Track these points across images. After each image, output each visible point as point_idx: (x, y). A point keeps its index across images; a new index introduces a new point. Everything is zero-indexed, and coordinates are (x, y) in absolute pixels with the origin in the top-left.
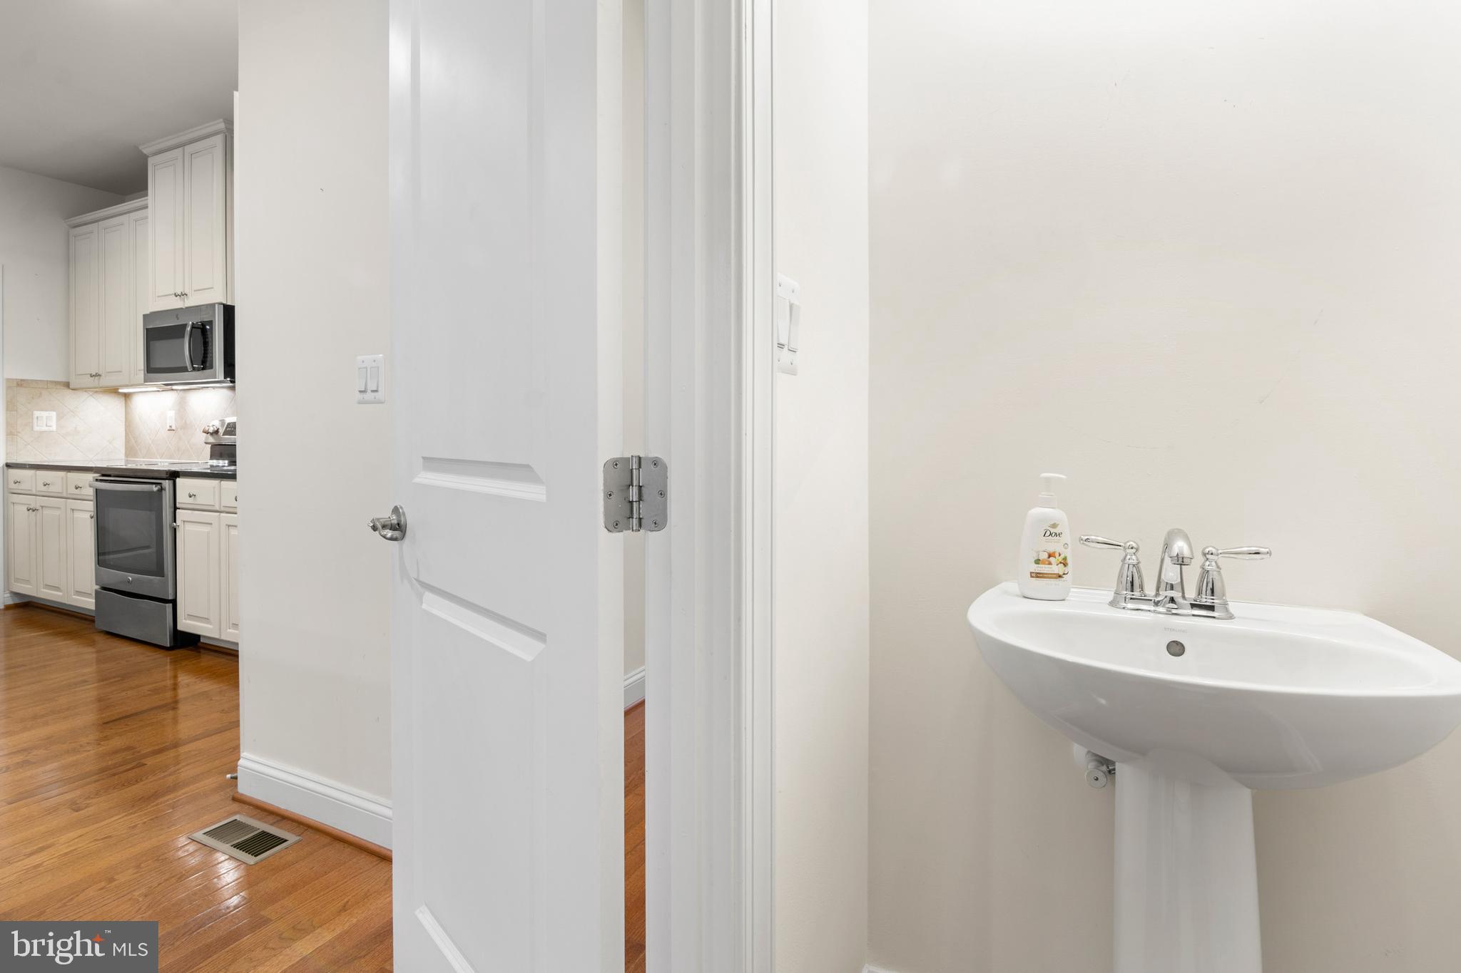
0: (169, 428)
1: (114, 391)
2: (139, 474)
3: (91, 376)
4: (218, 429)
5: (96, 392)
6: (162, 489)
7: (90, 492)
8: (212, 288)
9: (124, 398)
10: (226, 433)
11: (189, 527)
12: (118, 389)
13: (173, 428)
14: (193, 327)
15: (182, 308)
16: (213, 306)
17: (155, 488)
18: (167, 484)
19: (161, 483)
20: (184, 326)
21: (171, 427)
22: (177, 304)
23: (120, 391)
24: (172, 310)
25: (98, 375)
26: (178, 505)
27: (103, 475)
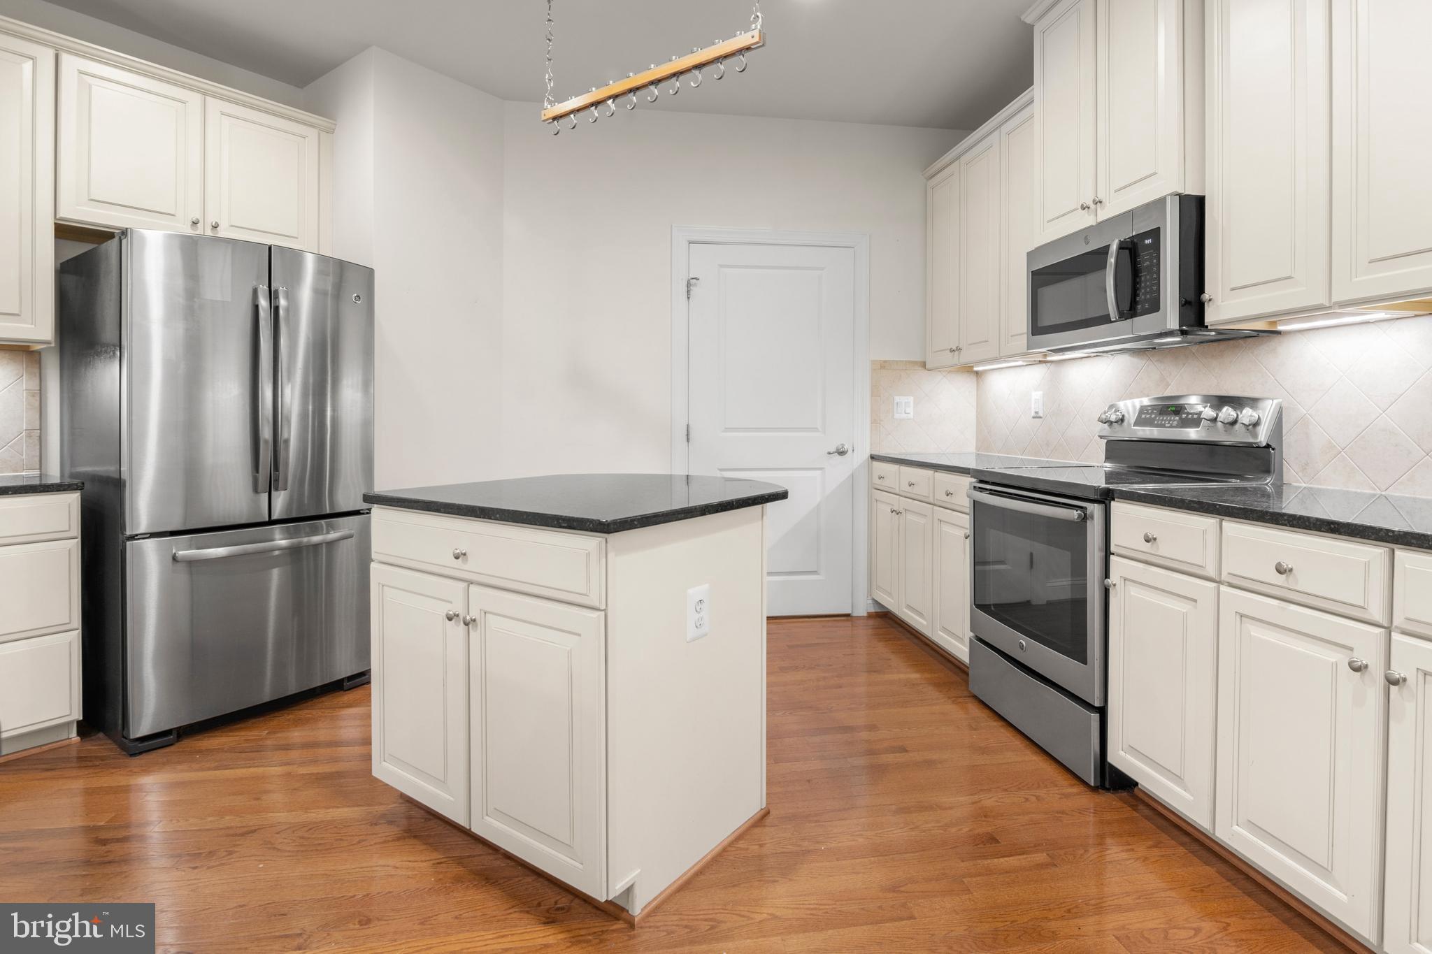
0: (1033, 414)
1: (968, 370)
2: (1041, 487)
3: (952, 351)
4: (1123, 416)
5: (950, 372)
6: (1085, 518)
7: (966, 504)
8: (1154, 174)
9: (974, 378)
10: (1139, 422)
11: (1134, 591)
12: (973, 367)
13: (1041, 414)
14: (1122, 247)
15: (1093, 226)
16: (1162, 201)
17: (1074, 514)
18: (1095, 510)
19: (1081, 507)
20: (1104, 251)
21: (1036, 413)
22: (1088, 220)
23: (975, 369)
24: (1077, 232)
25: (959, 349)
26: (1113, 549)
27: (981, 482)
